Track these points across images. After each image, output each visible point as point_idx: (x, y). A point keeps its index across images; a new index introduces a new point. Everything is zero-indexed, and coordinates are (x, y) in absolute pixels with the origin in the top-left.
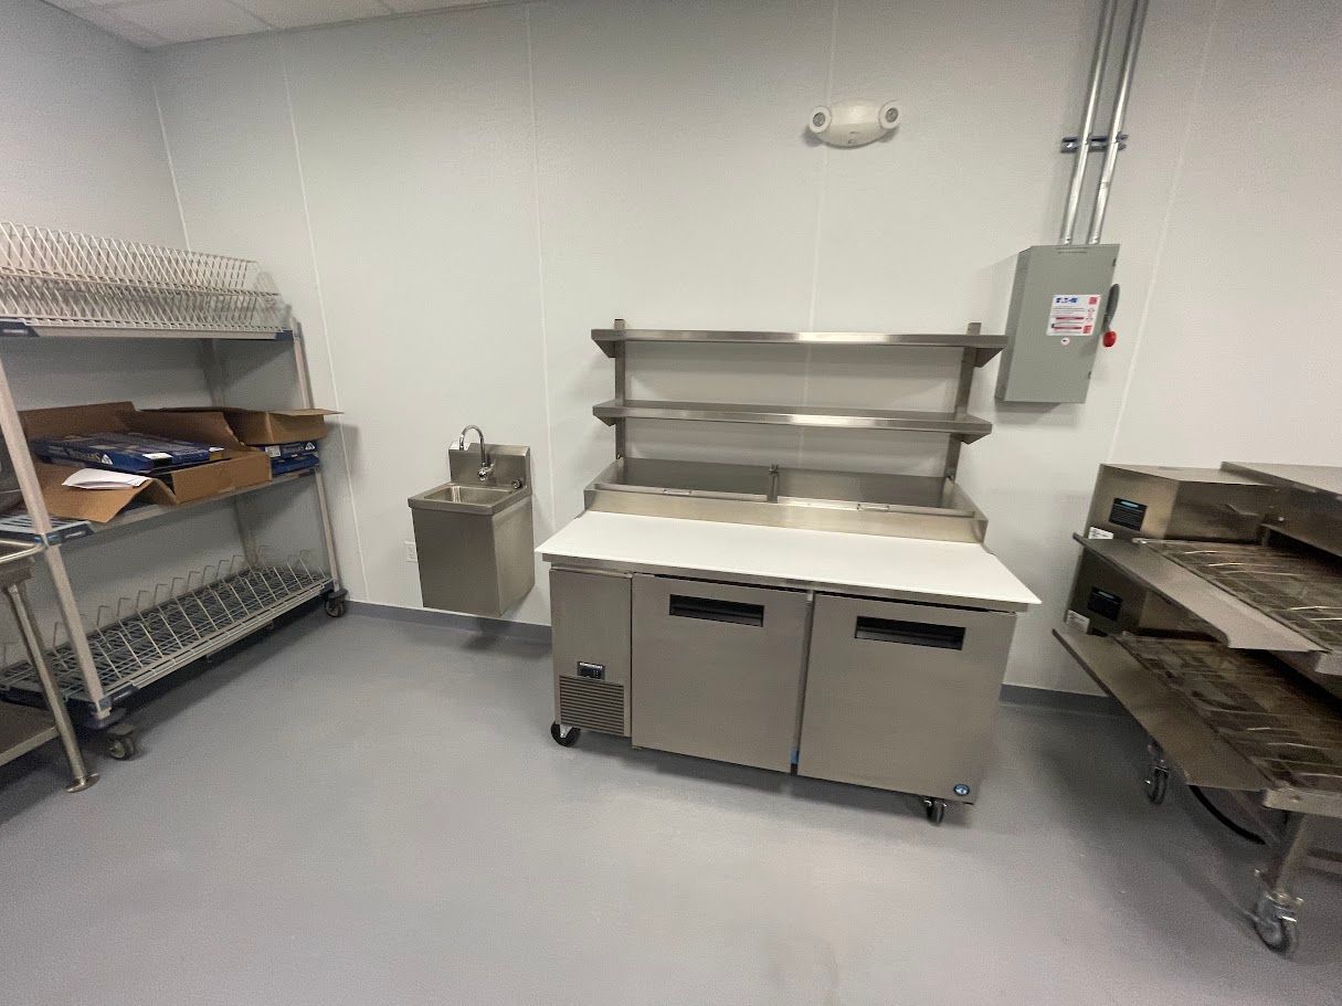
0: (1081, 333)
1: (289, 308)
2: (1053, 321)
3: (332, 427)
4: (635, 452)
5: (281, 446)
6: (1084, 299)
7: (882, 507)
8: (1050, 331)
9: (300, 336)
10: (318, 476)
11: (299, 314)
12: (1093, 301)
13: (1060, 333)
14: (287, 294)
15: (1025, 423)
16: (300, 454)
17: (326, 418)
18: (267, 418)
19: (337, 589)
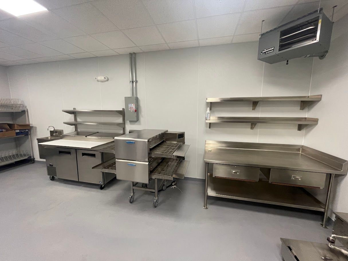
0: (133, 110)
1: (26, 106)
2: (129, 108)
3: (32, 127)
4: (79, 130)
5: (19, 130)
6: (133, 105)
7: (100, 137)
8: (129, 109)
9: (28, 111)
10: (29, 136)
11: (28, 107)
12: (134, 105)
13: (131, 110)
14: (26, 104)
15: (134, 124)
16: (24, 132)
17: (30, 125)
18: (16, 125)
19: (32, 157)
